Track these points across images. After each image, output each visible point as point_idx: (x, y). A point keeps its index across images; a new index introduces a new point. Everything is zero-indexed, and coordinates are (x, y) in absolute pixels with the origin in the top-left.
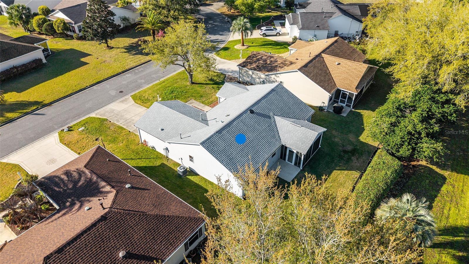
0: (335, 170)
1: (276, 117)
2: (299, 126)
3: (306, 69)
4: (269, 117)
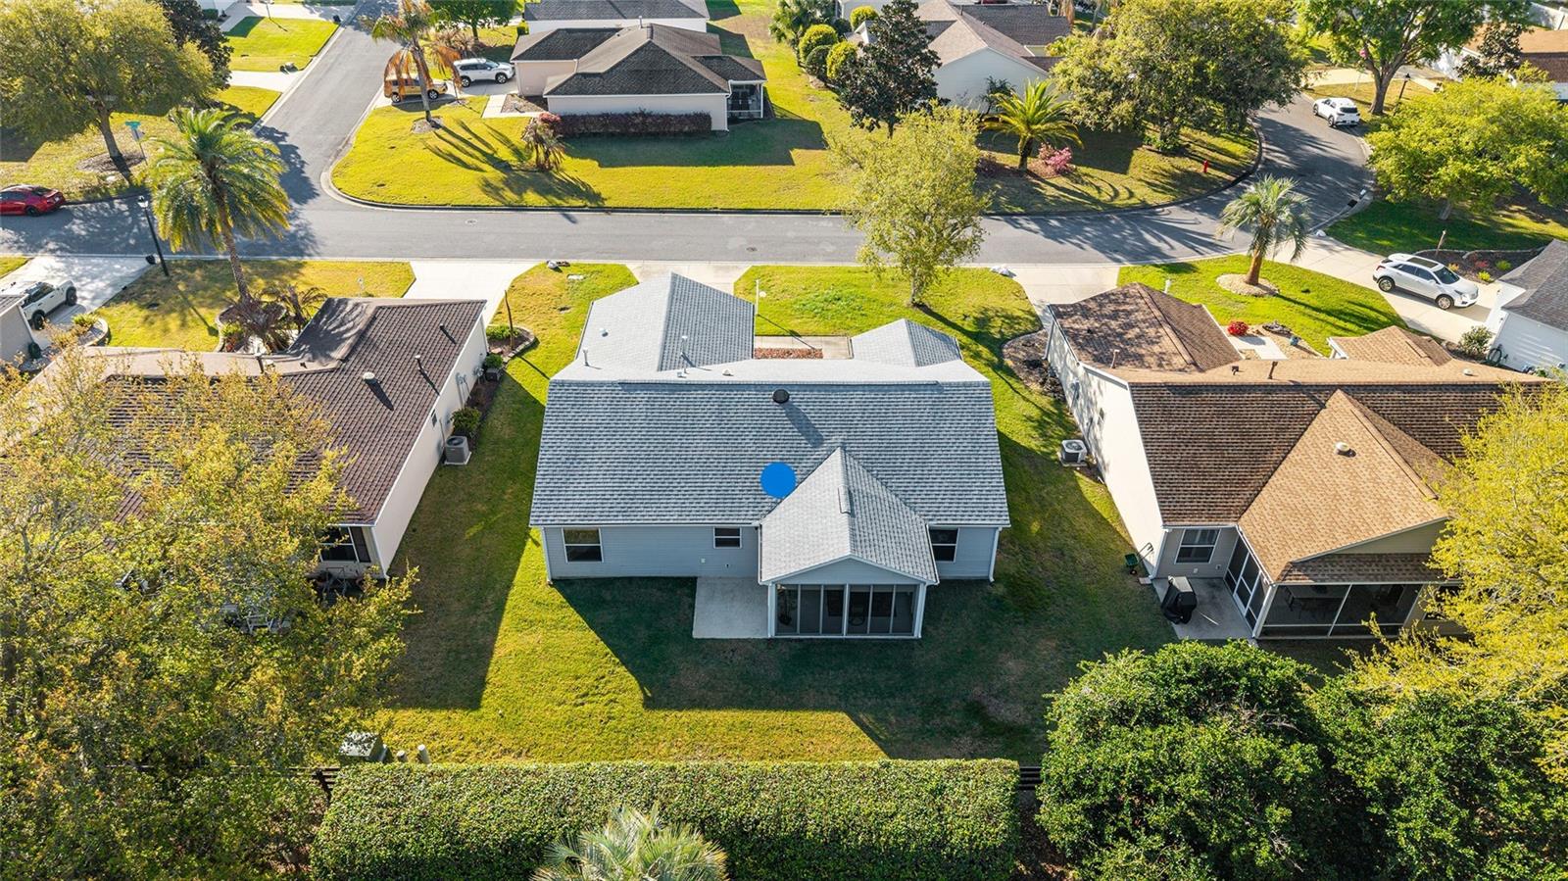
1: (837, 454)
2: (845, 507)
3: (1176, 400)
4: (818, 441)
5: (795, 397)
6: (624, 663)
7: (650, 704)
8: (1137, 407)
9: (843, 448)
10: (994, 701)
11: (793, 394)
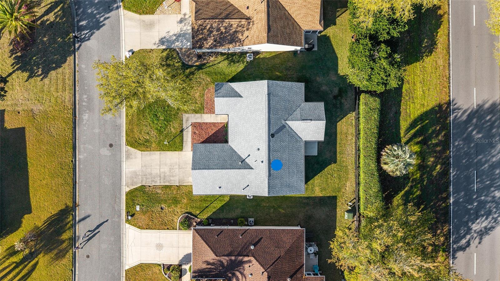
0: (337, 123)
1: (287, 122)
2: (310, 121)
3: (272, 32)
4: (284, 127)
5: (272, 132)
6: (324, 169)
7: (335, 162)
8: (274, 43)
9: (286, 120)
10: (333, 93)
11: (271, 133)
